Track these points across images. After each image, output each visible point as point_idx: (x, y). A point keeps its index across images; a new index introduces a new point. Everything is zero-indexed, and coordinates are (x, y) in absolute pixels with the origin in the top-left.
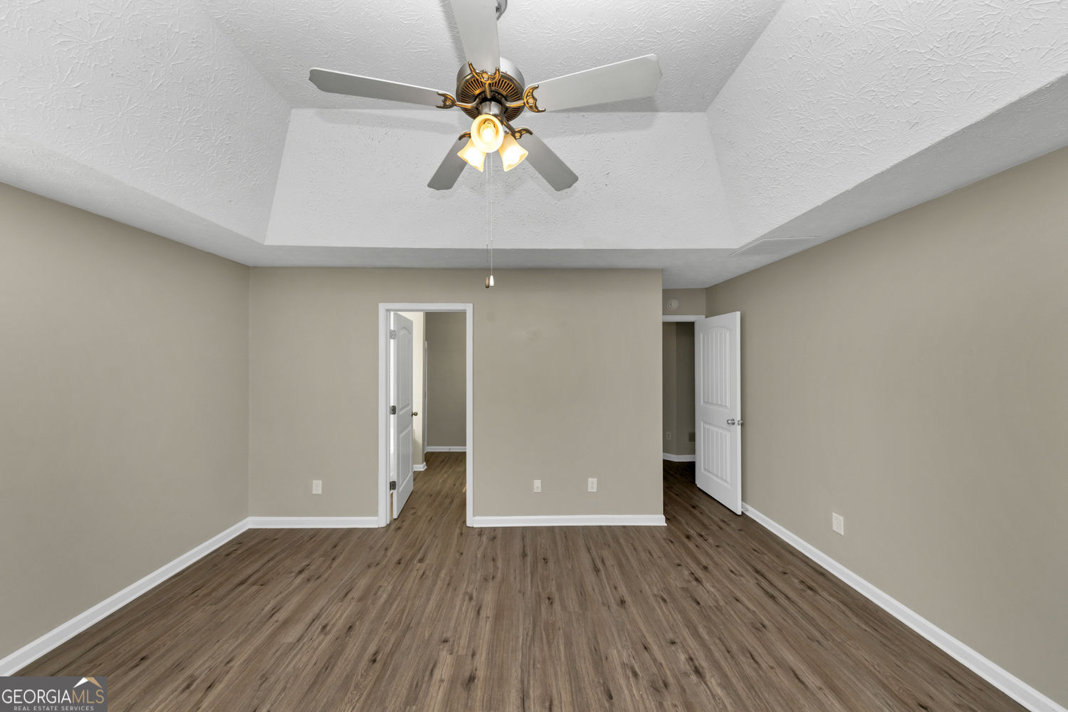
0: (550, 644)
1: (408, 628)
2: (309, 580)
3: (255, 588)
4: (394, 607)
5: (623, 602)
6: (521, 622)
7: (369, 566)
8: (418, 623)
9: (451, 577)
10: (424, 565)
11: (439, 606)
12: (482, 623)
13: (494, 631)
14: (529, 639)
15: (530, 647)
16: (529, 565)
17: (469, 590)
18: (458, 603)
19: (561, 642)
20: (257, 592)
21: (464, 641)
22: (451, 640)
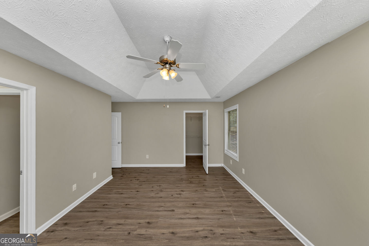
0: (144, 205)
5: (138, 191)
12: (126, 222)
19: (144, 203)
21: (132, 227)
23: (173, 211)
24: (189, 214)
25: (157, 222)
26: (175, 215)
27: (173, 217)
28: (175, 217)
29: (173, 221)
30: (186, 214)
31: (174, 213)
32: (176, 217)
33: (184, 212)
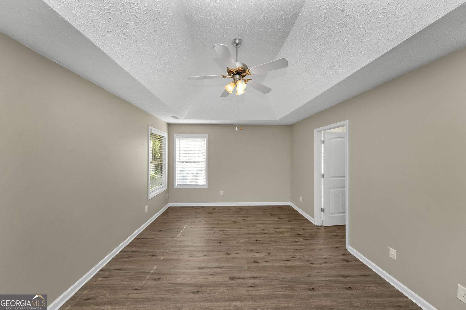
1: (271, 244)
2: (278, 221)
3: (271, 215)
4: (278, 239)
6: (289, 276)
7: (292, 229)
8: (273, 246)
9: (302, 250)
10: (303, 241)
11: (283, 249)
12: (282, 262)
13: (280, 267)
14: (281, 279)
15: (277, 279)
16: (336, 279)
17: (297, 256)
18: (288, 254)
20: (270, 216)
21: (271, 258)
22: (270, 255)
23: (232, 279)
24: (209, 274)
25: (248, 263)
26: (228, 272)
27: (231, 269)
28: (228, 269)
29: (230, 265)
30: (213, 274)
31: (230, 275)
32: (226, 269)
33: (216, 276)
